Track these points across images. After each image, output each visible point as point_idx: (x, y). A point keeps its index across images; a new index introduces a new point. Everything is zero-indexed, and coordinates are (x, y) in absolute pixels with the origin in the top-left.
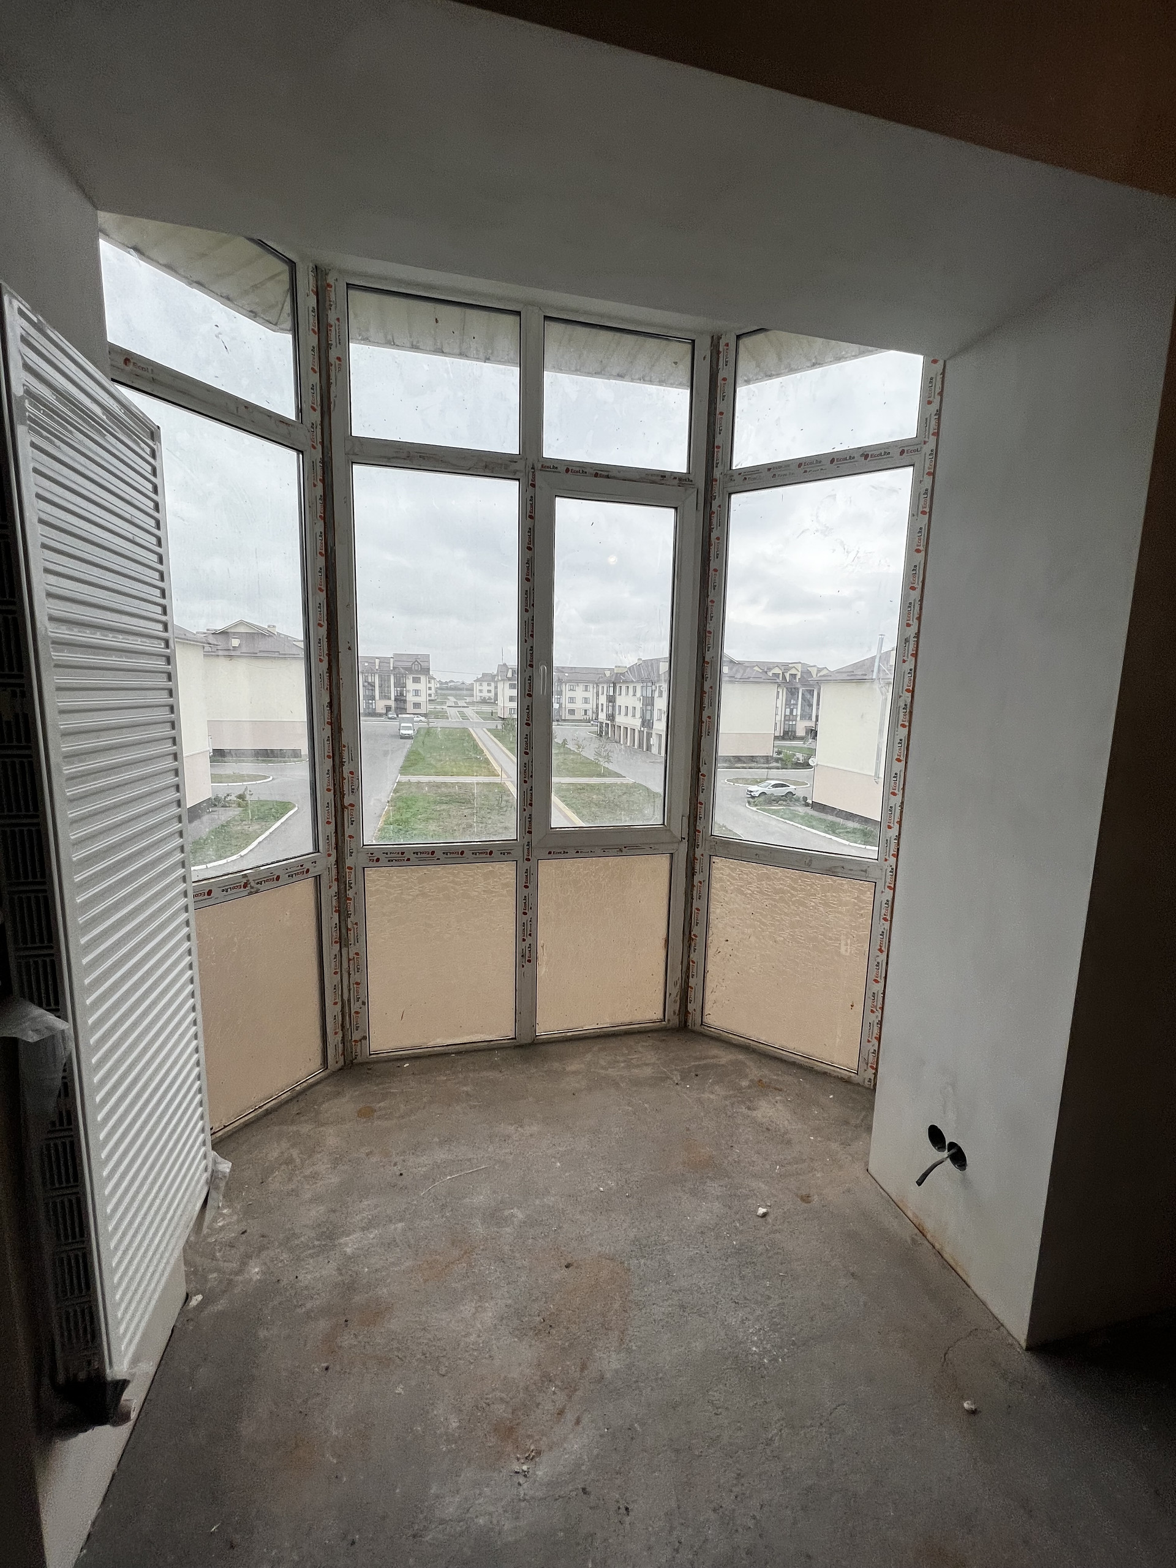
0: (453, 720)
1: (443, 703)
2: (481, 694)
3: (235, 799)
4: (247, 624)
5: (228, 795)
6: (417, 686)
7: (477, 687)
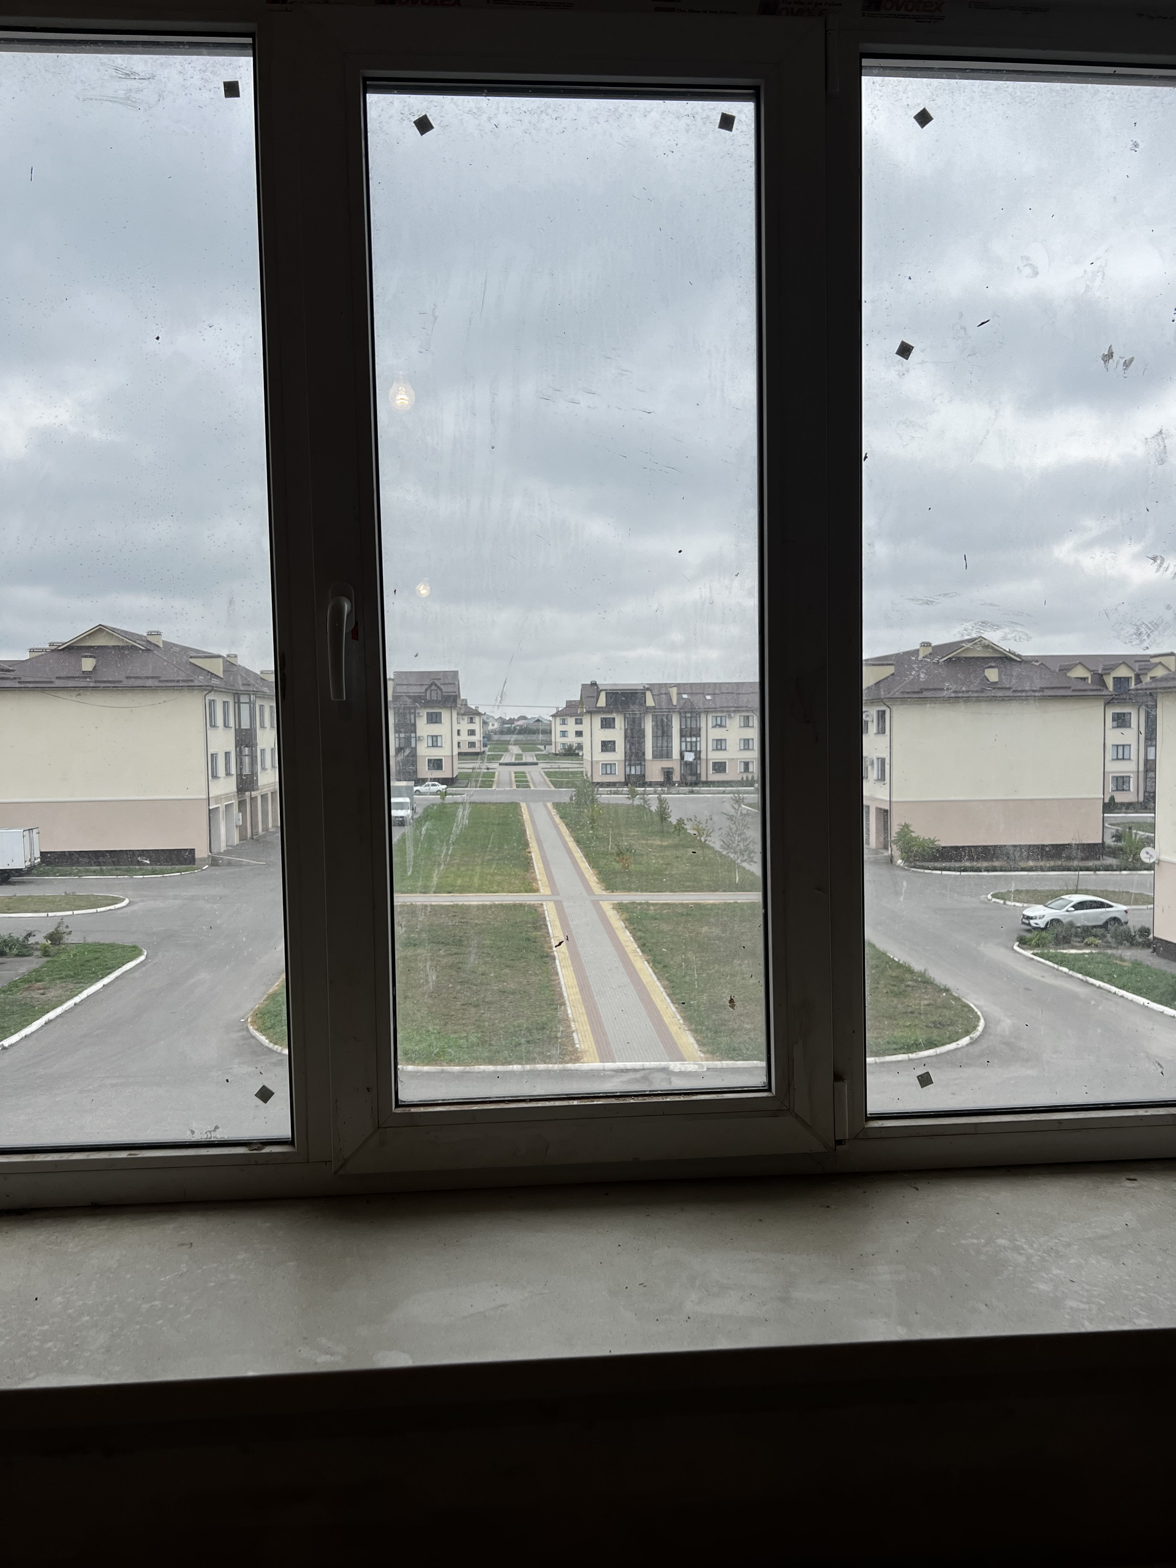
0: (501, 791)
1: (492, 759)
2: (564, 740)
3: (44, 941)
4: (111, 632)
5: (29, 935)
6: (434, 729)
7: (557, 728)
